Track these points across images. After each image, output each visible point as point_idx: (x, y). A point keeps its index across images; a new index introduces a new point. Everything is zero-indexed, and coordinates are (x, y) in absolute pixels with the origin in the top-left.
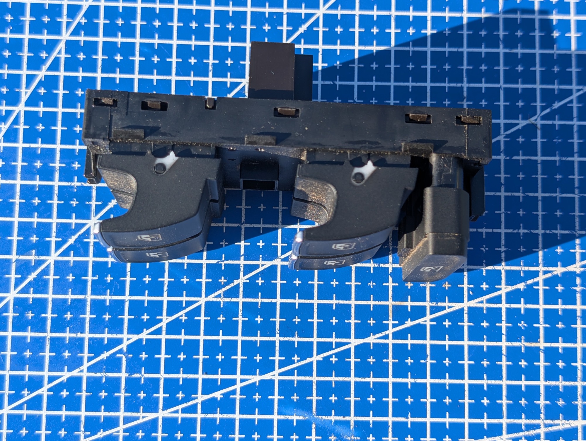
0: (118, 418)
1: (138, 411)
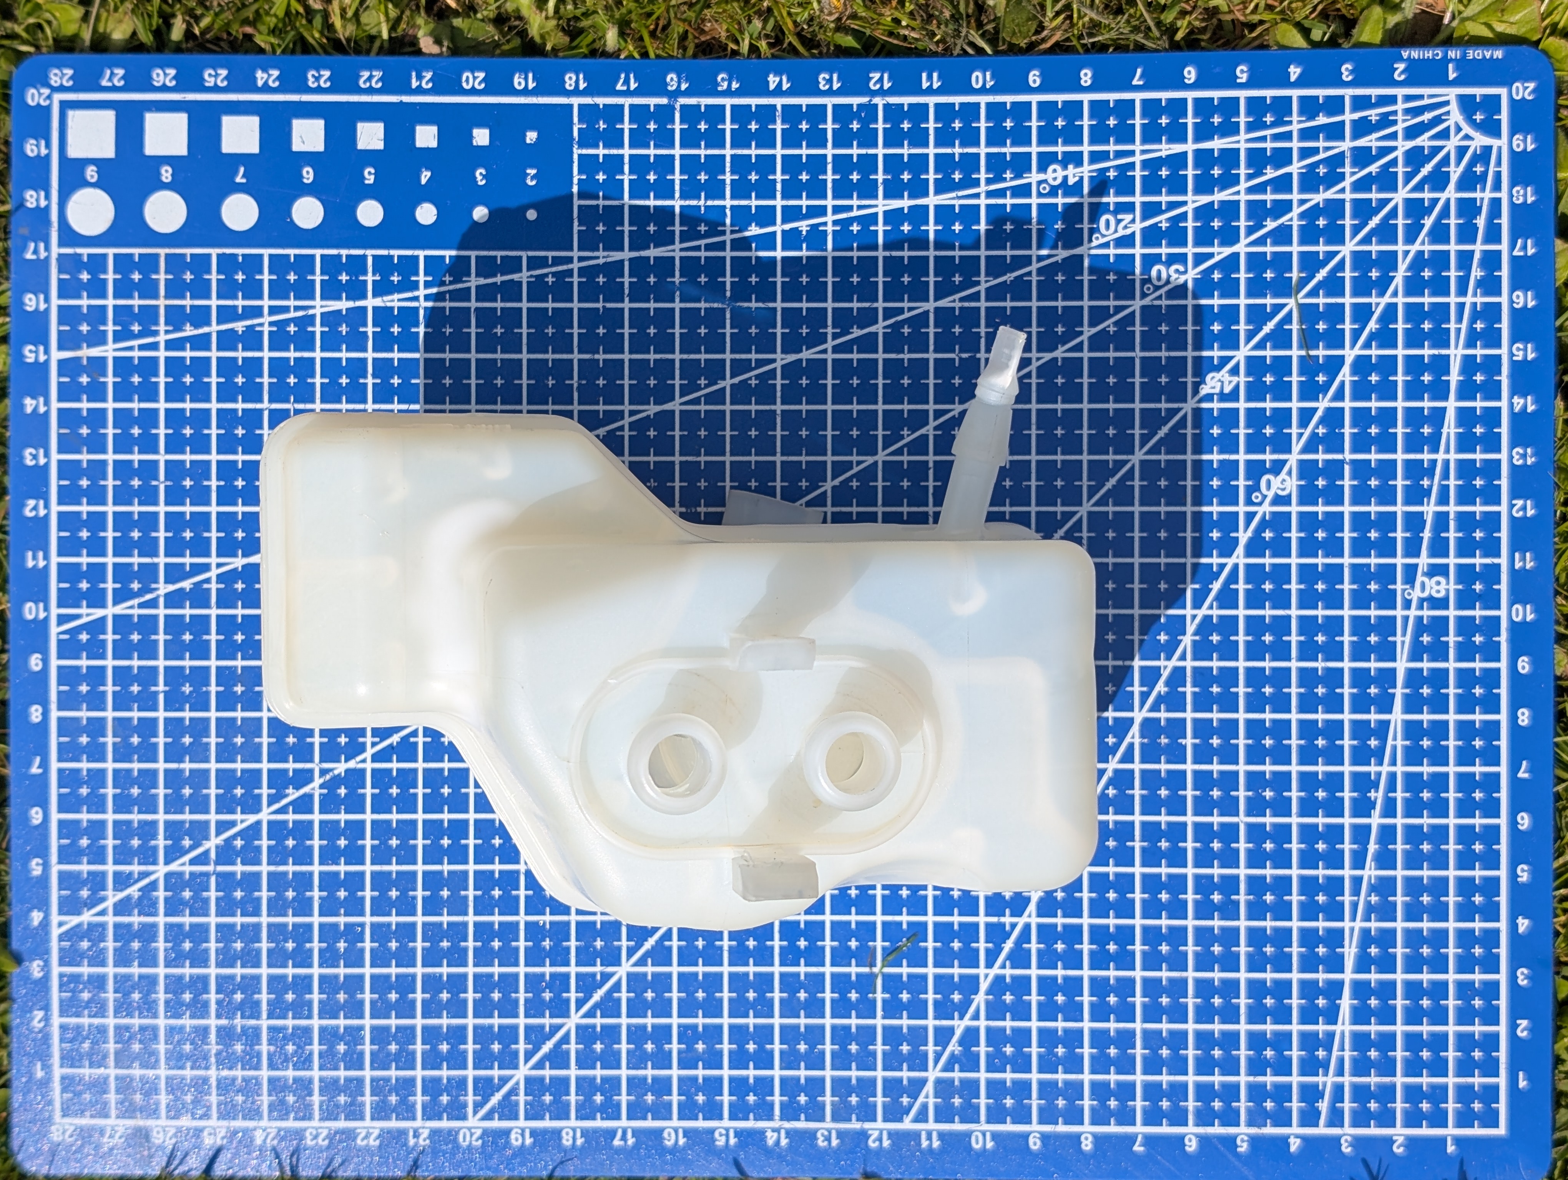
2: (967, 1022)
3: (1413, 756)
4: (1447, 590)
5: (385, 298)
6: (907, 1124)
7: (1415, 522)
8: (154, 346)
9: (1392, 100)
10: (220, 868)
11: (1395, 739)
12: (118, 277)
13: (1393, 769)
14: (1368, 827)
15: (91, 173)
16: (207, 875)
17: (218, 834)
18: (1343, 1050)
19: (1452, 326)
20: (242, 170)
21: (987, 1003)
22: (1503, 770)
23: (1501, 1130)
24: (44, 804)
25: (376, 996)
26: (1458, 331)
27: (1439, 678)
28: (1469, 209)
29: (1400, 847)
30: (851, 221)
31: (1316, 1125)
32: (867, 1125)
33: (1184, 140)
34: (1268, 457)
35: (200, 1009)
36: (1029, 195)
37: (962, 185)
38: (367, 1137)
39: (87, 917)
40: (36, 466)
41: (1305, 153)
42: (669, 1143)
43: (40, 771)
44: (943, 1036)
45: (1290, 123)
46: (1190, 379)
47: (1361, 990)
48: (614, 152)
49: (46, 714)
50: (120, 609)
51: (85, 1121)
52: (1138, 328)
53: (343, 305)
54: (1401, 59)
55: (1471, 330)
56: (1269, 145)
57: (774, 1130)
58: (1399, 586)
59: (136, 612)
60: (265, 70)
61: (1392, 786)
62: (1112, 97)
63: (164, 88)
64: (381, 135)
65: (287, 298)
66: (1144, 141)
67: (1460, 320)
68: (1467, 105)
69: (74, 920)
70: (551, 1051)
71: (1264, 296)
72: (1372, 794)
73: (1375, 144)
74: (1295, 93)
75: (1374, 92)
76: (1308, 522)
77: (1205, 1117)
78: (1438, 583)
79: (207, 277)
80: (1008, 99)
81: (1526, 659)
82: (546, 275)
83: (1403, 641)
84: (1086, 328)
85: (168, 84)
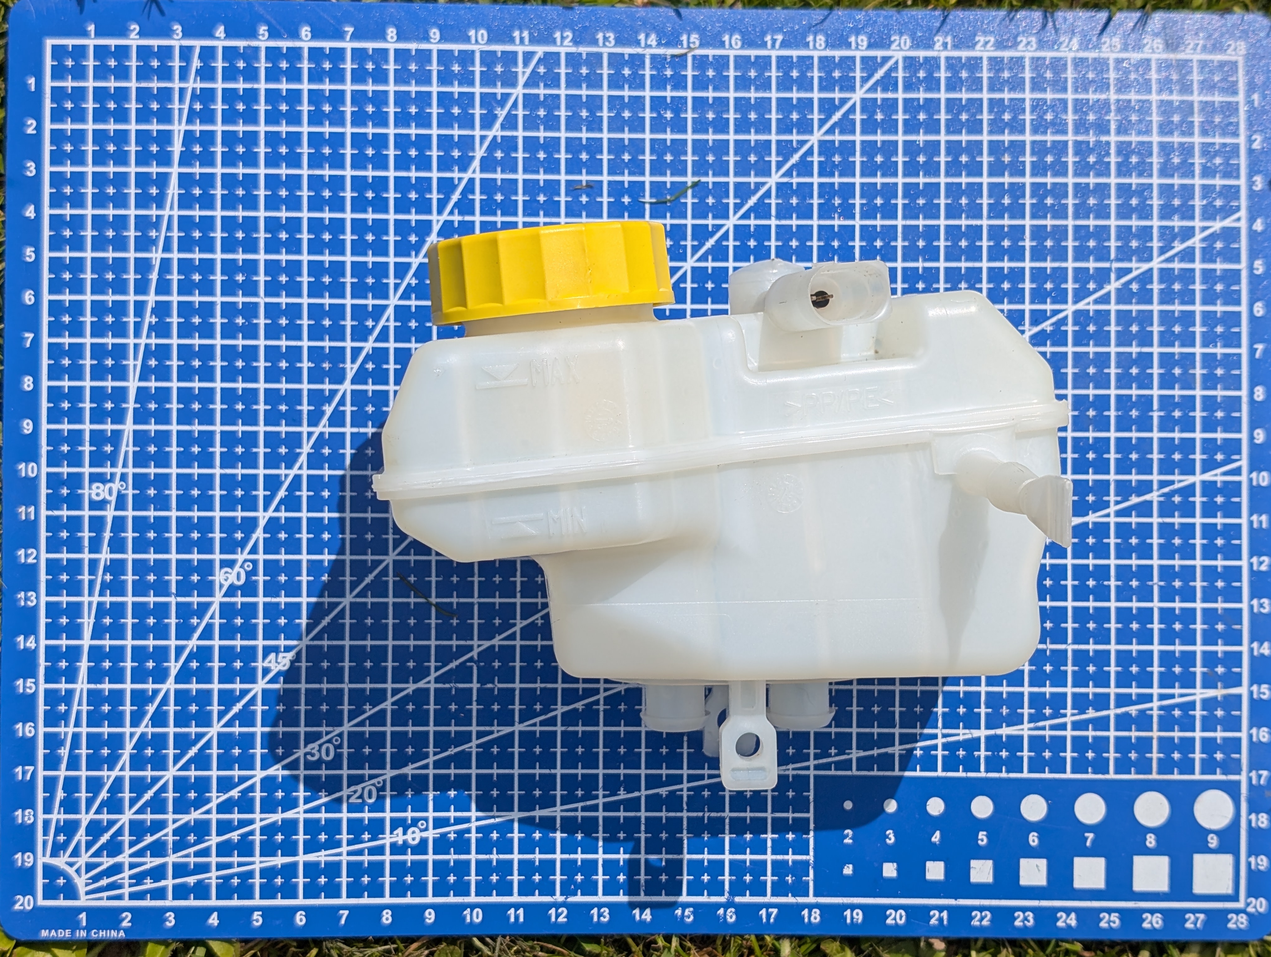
0: (470, 733)
1: (492, 725)
2: (490, 134)
3: (120, 352)
4: (90, 488)
5: (970, 736)
6: (540, 50)
7: (117, 545)
8: (1162, 697)
9: (133, 896)
10: (1106, 265)
11: (135, 366)
12: (1191, 756)
13: (137, 341)
14: (157, 293)
15: (1213, 841)
16: (1118, 260)
17: (1108, 294)
18: (180, 109)
19: (85, 708)
20: (1088, 843)
21: (473, 149)
22: (46, 340)
23: (49, 43)
24: (1252, 318)
25: (978, 159)
26: (80, 704)
27: (98, 416)
28: (70, 805)
29: (131, 276)
30: (583, 799)
31: (202, 48)
32: (573, 50)
33: (306, 865)
34: (239, 600)
35: (1124, 149)
36: (435, 820)
37: (491, 828)
38: (986, 43)
39: (1217, 225)
40: (1260, 598)
41: (205, 853)
42: (737, 36)
43: (1256, 346)
44: (510, 122)
45: (217, 878)
46: (303, 665)
47: (164, 159)
48: (779, 857)
49: (1251, 393)
50: (1189, 480)
51: (1218, 57)
52: (346, 707)
53: (1005, 731)
54: (126, 930)
55: (69, 704)
56: (235, 859)
57: (650, 46)
58: (130, 492)
59: (1176, 477)
60: (1069, 927)
61: (138, 327)
62: (365, 900)
63: (1152, 911)
64: (973, 873)
65: (1051, 737)
66: (338, 864)
67: (79, 713)
68: (70, 892)
69: (1228, 223)
70: (834, 113)
71: (240, 734)
72: (154, 320)
73: (148, 859)
74: (213, 902)
75: (148, 903)
76: (206, 546)
77: (294, 54)
78: (98, 495)
79: (1118, 755)
80: (452, 899)
81: (26, 432)
82: (836, 755)
83: (127, 447)
84: (389, 708)
85: (1149, 915)
